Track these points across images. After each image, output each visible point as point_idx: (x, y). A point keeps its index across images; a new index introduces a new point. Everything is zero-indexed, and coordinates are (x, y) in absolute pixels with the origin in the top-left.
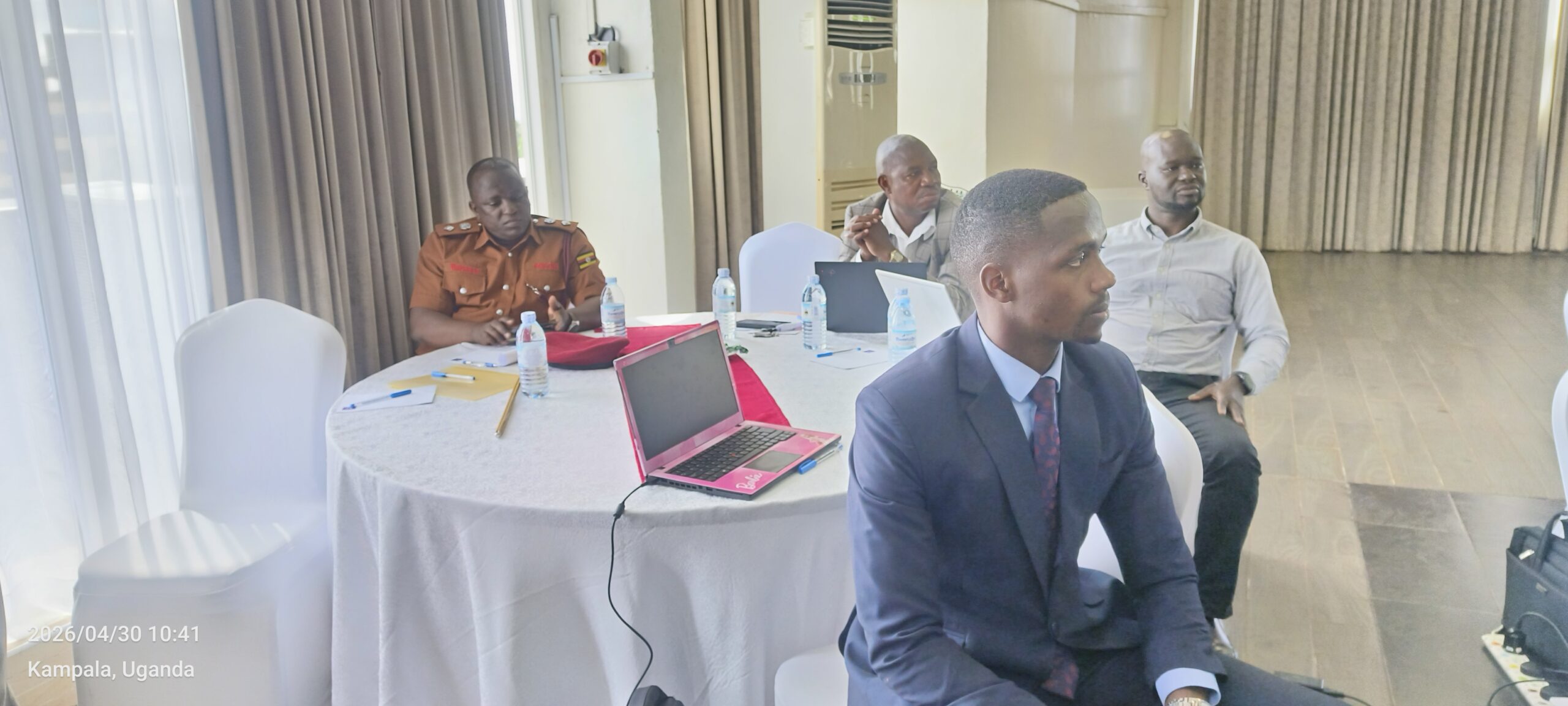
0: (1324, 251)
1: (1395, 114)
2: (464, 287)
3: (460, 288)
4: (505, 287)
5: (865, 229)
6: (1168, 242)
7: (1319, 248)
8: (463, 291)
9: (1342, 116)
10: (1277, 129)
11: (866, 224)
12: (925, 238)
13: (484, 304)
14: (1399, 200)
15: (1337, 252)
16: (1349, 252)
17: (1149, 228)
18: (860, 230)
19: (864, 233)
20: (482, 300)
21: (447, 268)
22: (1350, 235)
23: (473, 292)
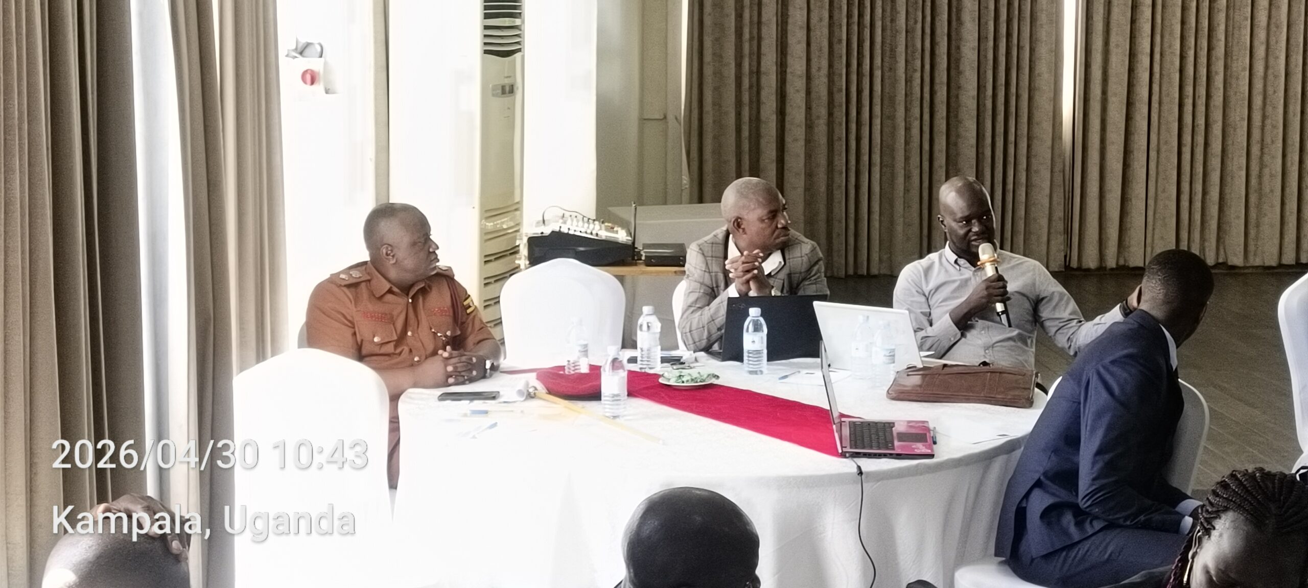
0: (847, 276)
1: (916, 111)
2: (377, 336)
3: (374, 337)
4: (409, 333)
5: (754, 269)
6: (975, 271)
7: (842, 274)
8: (376, 339)
9: (859, 113)
10: (787, 126)
11: (754, 265)
12: (772, 274)
13: (398, 351)
14: (925, 212)
15: (862, 276)
16: (875, 276)
17: (956, 262)
18: (748, 271)
19: (754, 274)
20: (396, 347)
21: (358, 319)
22: (875, 256)
23: (386, 340)
